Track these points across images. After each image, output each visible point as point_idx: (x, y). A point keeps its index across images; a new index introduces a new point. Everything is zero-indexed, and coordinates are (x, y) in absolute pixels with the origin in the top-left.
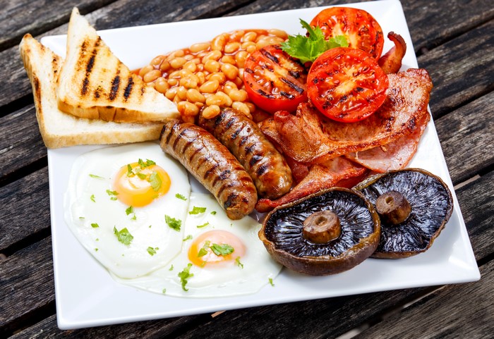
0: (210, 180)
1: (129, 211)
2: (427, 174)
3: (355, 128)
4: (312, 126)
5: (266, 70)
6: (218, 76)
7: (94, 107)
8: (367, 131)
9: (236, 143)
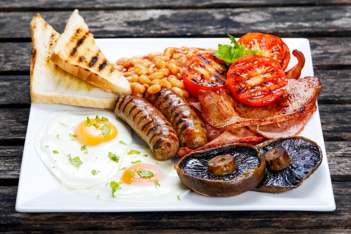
0: (145, 131)
1: (84, 148)
2: (307, 140)
3: (260, 112)
4: (227, 105)
5: (200, 67)
6: (165, 71)
7: (77, 66)
8: (268, 114)
9: (169, 110)
